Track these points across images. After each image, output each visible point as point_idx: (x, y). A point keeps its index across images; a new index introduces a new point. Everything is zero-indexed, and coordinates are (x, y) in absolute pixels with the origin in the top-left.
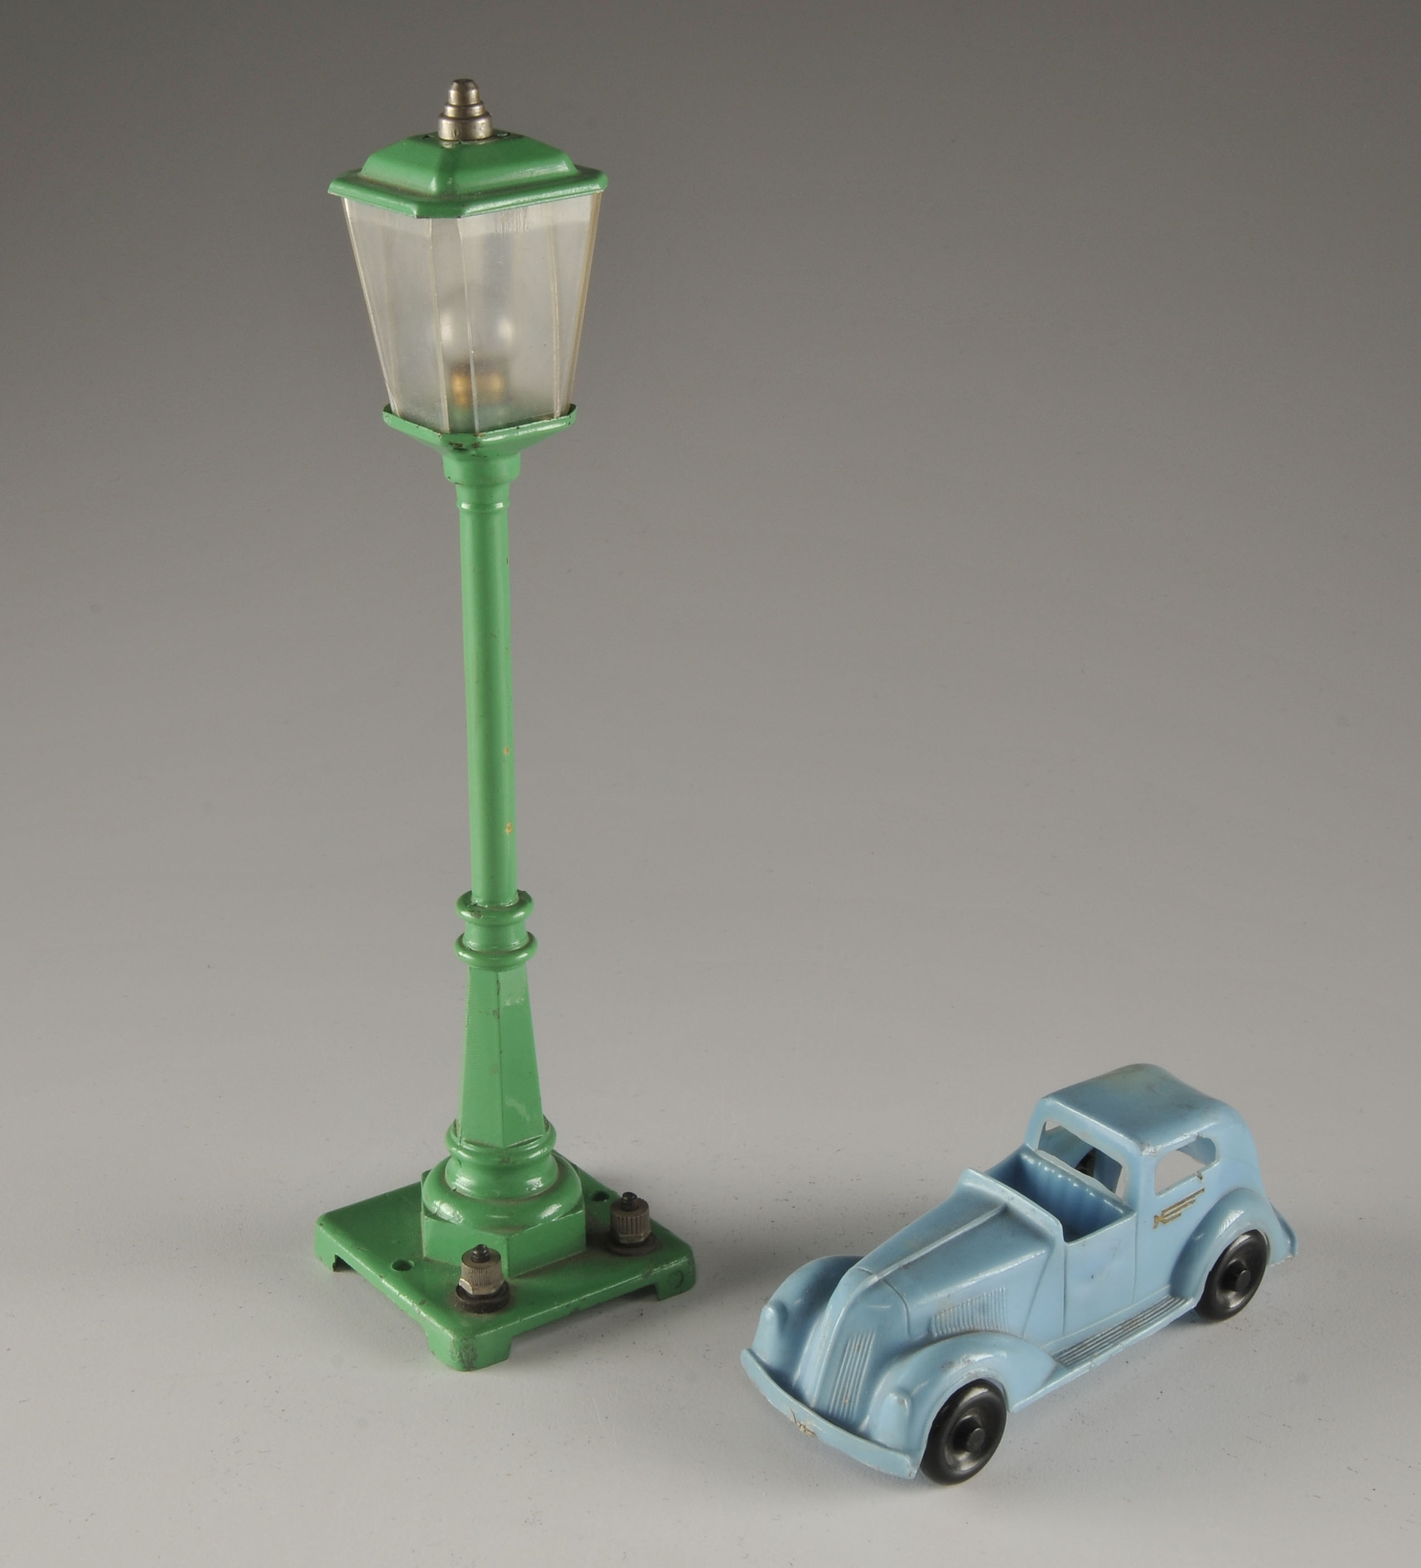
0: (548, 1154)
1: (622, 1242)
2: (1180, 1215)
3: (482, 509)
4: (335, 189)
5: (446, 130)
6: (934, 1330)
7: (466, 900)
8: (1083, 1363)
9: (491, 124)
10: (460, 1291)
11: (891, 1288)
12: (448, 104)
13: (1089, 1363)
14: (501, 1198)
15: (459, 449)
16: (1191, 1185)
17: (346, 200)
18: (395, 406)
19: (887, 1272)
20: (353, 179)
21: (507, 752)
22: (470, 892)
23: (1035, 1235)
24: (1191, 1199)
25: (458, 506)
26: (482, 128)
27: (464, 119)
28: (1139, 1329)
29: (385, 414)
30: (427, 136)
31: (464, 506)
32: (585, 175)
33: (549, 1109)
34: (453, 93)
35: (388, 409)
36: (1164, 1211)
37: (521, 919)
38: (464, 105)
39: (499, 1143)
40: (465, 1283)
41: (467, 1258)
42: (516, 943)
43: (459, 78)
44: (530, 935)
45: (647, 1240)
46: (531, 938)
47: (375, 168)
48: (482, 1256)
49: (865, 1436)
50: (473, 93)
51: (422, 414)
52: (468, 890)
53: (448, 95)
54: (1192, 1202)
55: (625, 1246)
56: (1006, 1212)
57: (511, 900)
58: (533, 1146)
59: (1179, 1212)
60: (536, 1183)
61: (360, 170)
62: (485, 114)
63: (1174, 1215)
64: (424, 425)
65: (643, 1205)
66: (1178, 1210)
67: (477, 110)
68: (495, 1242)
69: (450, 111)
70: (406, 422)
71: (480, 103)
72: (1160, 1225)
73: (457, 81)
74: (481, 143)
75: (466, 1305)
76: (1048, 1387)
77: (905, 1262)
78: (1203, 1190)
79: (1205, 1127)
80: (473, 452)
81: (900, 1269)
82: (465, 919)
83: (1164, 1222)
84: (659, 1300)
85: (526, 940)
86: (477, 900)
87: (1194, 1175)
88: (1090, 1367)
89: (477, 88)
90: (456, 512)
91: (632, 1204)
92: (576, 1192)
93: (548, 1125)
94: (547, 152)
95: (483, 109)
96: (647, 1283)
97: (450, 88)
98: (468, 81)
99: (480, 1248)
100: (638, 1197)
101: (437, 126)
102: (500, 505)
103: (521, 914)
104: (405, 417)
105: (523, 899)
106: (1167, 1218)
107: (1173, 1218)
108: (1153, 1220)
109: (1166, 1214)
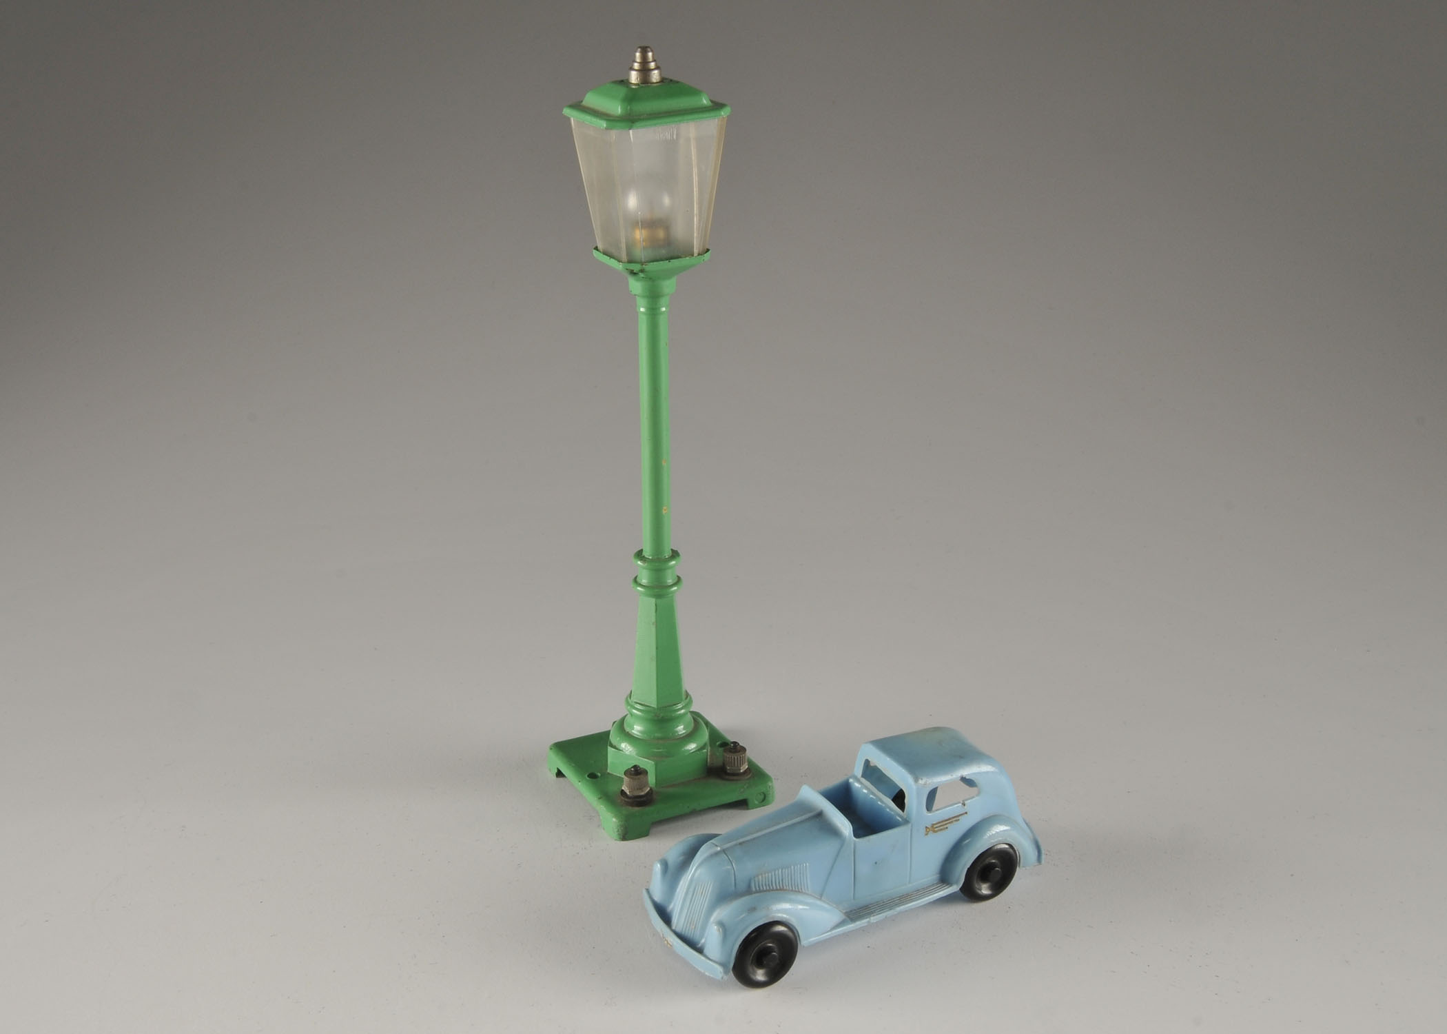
0: (687, 713)
1: (728, 771)
2: (947, 828)
3: (653, 312)
4: (567, 112)
5: (634, 77)
6: (753, 885)
7: (639, 555)
8: (863, 919)
9: (660, 74)
10: (623, 792)
11: (726, 857)
12: (635, 61)
13: (868, 919)
14: (658, 739)
15: (633, 273)
16: (956, 809)
17: (572, 119)
18: (600, 247)
19: (728, 845)
20: (578, 106)
21: (665, 465)
22: (642, 550)
23: (833, 832)
24: (956, 818)
25: (638, 310)
26: (655, 76)
27: (645, 71)
28: (912, 901)
29: (594, 251)
30: (622, 81)
31: (642, 310)
32: (717, 106)
33: (687, 685)
34: (638, 54)
35: (596, 248)
36: (933, 825)
37: (674, 565)
38: (645, 62)
39: (654, 705)
40: (625, 788)
41: (626, 773)
42: (670, 581)
43: (643, 45)
44: (678, 576)
45: (745, 772)
46: (679, 578)
47: (591, 100)
48: (636, 772)
49: (700, 951)
50: (650, 54)
51: (613, 251)
52: (640, 549)
53: (635, 56)
54: (956, 821)
55: (729, 774)
56: (820, 815)
57: (667, 554)
58: (680, 706)
59: (945, 826)
60: (681, 729)
61: (582, 101)
62: (657, 68)
63: (941, 828)
64: (614, 258)
65: (743, 749)
66: (946, 824)
67: (652, 65)
68: (647, 764)
69: (636, 66)
70: (605, 256)
71: (654, 61)
72: (931, 834)
73: (640, 47)
74: (655, 85)
75: (625, 801)
76: (833, 932)
77: (741, 840)
78: (966, 813)
79: (968, 771)
80: (642, 275)
81: (736, 845)
82: (639, 565)
83: (935, 832)
84: (748, 809)
85: (676, 580)
86: (647, 553)
87: (960, 803)
88: (869, 922)
89: (652, 51)
90: (636, 313)
91: (735, 749)
92: (705, 736)
93: (687, 695)
94: (693, 92)
95: (656, 64)
96: (741, 798)
97: (636, 52)
98: (647, 47)
99: (635, 767)
100: (740, 744)
101: (629, 75)
102: (664, 309)
103: (673, 562)
104: (605, 253)
105: (675, 554)
106: (936, 829)
107: (941, 830)
108: (925, 829)
109: (935, 826)
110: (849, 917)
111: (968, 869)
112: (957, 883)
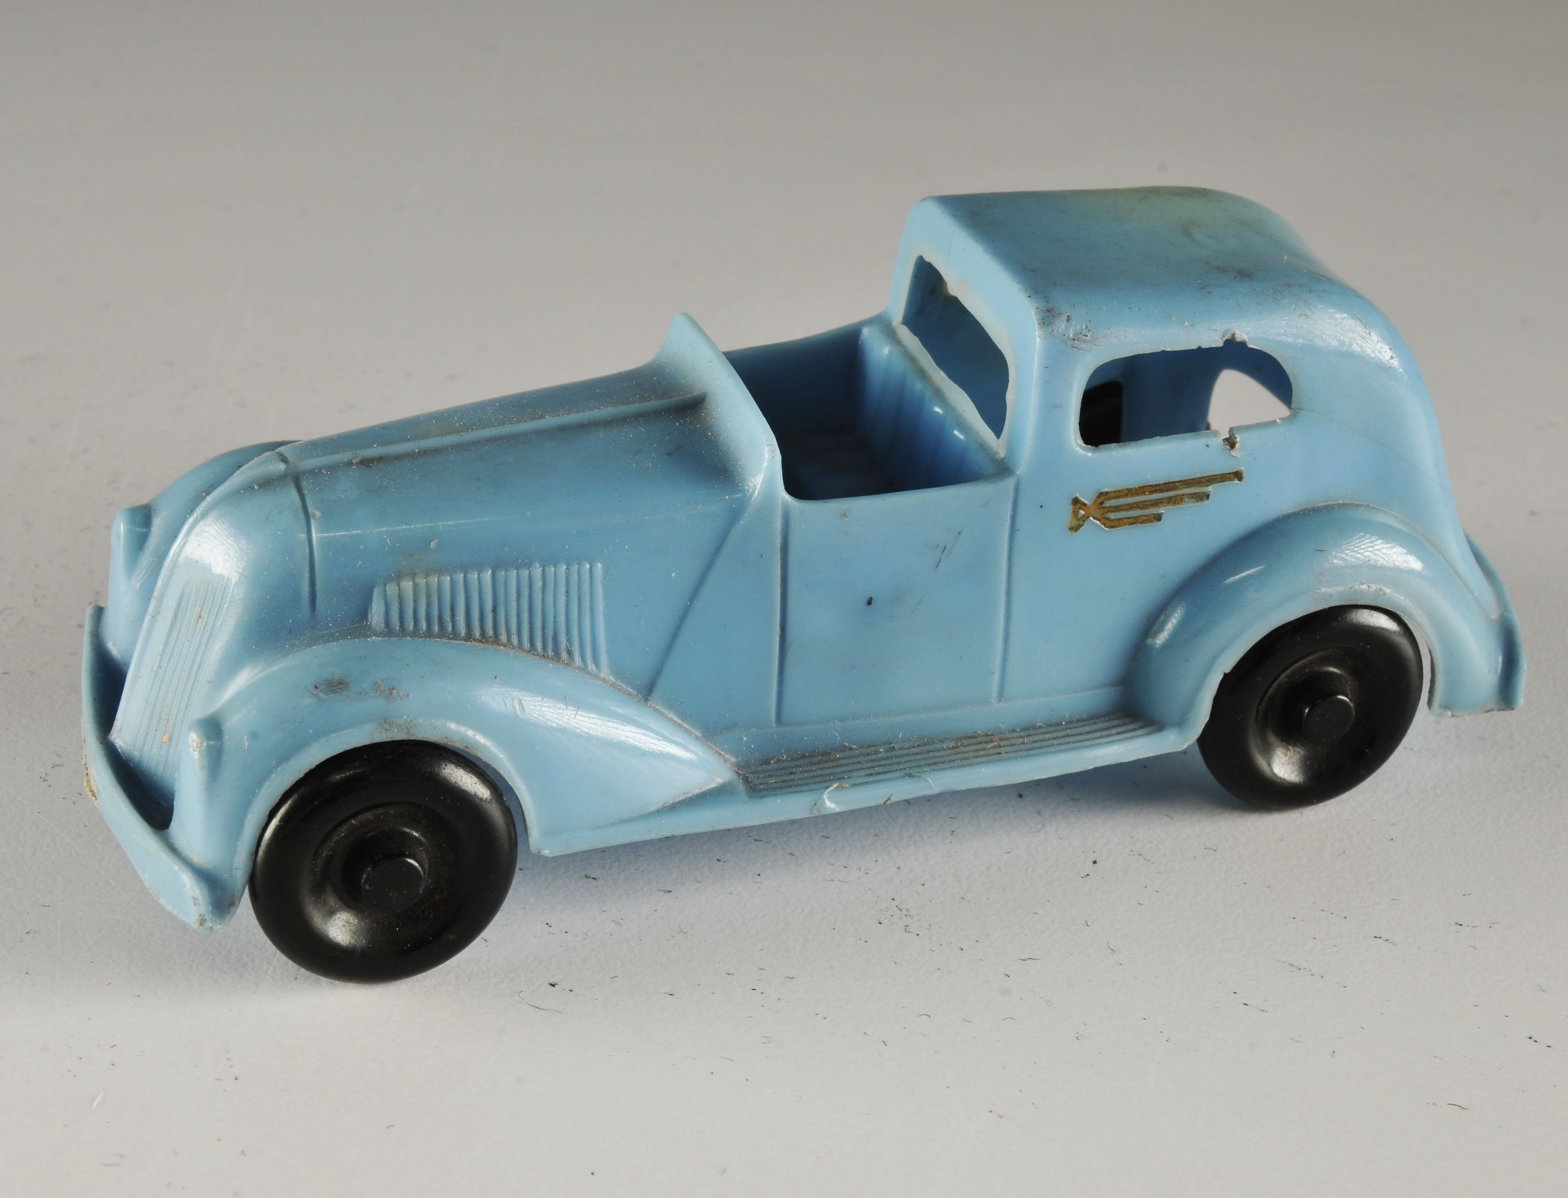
2: (1158, 518)
16: (1200, 453)
24: (1195, 487)
36: (1104, 496)
54: (1198, 496)
59: (1152, 511)
63: (1136, 513)
66: (1157, 503)
72: (1092, 527)
77: (375, 452)
106: (1112, 516)
107: (1134, 521)
108: (1070, 508)
109: (1108, 504)
110: (746, 780)
111: (1226, 676)
112: (1181, 723)
